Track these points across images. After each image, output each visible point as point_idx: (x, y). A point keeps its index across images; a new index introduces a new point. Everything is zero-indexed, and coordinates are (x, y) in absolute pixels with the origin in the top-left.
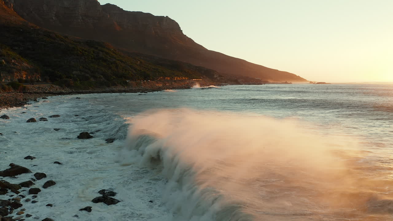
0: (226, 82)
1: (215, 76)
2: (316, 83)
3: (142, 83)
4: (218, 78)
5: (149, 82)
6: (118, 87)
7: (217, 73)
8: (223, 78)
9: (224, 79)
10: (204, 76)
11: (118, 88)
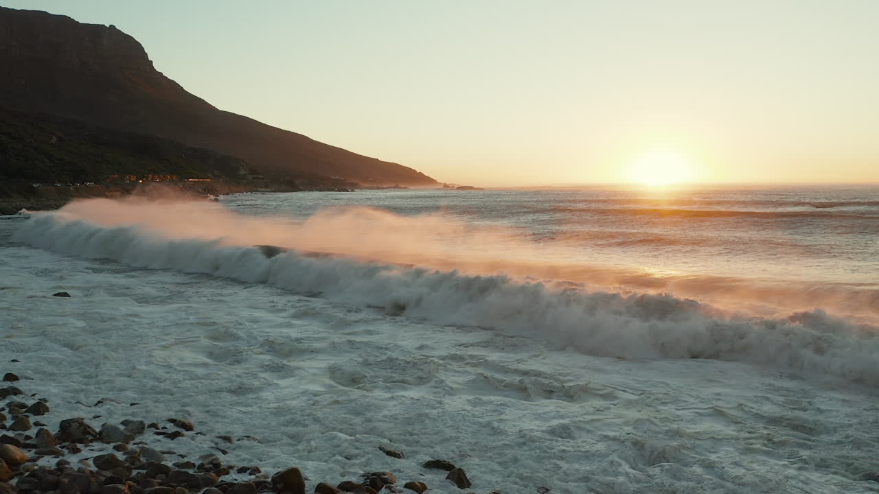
0: (267, 186)
1: (242, 172)
2: (456, 187)
3: (72, 188)
4: (250, 177)
5: (87, 186)
6: (13, 200)
7: (244, 164)
8: (261, 176)
9: (261, 179)
10: (216, 172)
11: (13, 202)
